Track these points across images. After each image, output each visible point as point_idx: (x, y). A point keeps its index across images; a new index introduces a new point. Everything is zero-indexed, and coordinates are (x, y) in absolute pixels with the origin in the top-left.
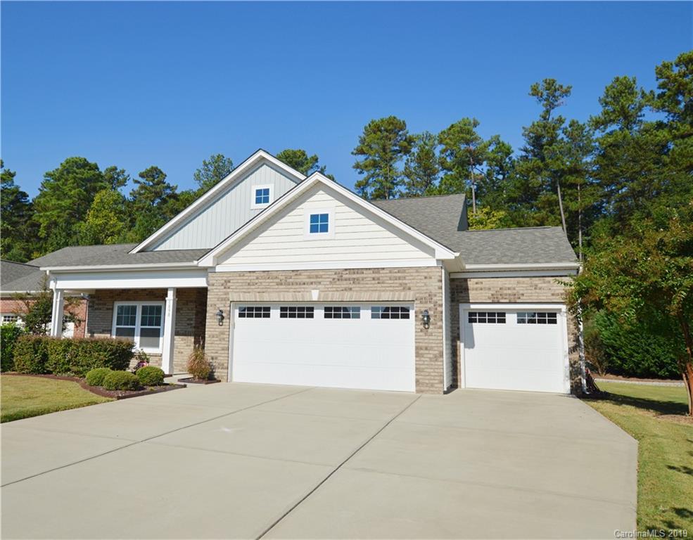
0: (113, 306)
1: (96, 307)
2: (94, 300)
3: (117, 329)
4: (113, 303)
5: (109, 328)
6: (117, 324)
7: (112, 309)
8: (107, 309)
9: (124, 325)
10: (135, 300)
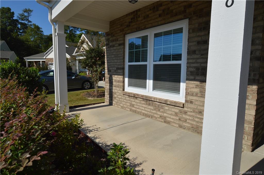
0: (124, 40)
1: (111, 44)
2: (109, 37)
3: (130, 66)
4: (124, 36)
5: (122, 66)
6: (129, 62)
7: (124, 44)
8: (120, 45)
9: (136, 62)
10: (145, 28)
